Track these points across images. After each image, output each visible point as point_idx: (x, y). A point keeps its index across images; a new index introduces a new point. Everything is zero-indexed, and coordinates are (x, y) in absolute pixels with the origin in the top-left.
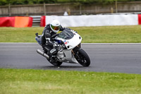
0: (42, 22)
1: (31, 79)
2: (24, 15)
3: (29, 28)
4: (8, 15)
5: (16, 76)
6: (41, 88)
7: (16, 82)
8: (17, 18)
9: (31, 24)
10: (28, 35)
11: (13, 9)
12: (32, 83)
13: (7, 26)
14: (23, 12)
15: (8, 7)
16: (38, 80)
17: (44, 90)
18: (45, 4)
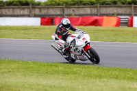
0: (129, 23)
1: (117, 78)
2: (113, 15)
3: (117, 28)
4: (97, 15)
5: (103, 74)
6: (127, 86)
7: (102, 80)
8: (105, 18)
9: (118, 24)
10: (115, 35)
11: (101, 9)
12: (118, 81)
13: (95, 25)
14: (111, 13)
15: (97, 7)
16: (124, 79)
17: (130, 88)
18: (133, 5)
